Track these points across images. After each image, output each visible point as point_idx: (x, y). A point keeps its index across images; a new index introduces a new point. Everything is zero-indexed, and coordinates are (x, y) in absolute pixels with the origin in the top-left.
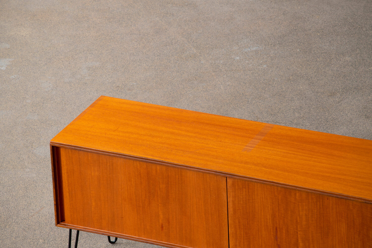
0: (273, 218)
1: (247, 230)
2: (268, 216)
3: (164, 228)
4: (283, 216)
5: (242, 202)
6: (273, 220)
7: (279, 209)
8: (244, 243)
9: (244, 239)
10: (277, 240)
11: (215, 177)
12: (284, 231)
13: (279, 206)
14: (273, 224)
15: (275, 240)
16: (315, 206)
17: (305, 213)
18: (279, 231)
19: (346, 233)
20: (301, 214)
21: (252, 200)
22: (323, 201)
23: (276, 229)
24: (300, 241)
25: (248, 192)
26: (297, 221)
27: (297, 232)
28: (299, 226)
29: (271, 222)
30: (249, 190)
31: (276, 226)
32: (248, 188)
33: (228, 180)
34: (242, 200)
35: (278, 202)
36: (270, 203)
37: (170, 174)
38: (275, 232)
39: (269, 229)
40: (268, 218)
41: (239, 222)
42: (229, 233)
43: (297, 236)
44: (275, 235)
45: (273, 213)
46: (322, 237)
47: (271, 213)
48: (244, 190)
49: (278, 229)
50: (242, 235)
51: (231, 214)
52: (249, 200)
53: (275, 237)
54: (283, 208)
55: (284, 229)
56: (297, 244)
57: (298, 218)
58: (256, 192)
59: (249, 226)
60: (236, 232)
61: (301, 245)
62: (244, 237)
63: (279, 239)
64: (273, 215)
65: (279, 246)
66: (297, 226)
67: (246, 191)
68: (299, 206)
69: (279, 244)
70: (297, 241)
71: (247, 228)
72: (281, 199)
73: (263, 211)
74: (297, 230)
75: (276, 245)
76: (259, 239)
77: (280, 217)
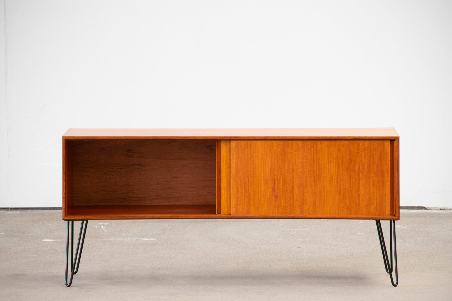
1: (248, 188)
2: (268, 170)
4: (281, 167)
5: (244, 162)
7: (277, 162)
8: (244, 201)
9: (244, 197)
10: (275, 192)
12: (281, 182)
13: (277, 159)
14: (272, 177)
15: (273, 192)
16: (310, 152)
17: (300, 160)
18: (276, 183)
19: (336, 171)
20: (297, 162)
21: (254, 158)
22: (316, 147)
23: (275, 181)
24: (295, 187)
25: (250, 151)
26: (293, 170)
27: (293, 180)
28: (294, 174)
29: (270, 176)
30: (250, 149)
31: (274, 178)
32: (250, 147)
34: (244, 160)
35: (277, 155)
36: (270, 157)
38: (273, 185)
39: (268, 182)
40: (268, 173)
41: (241, 182)
43: (293, 183)
44: (273, 186)
45: (272, 166)
46: (315, 180)
49: (276, 181)
50: (243, 193)
52: (250, 158)
53: (273, 188)
54: (281, 160)
55: (281, 179)
56: (292, 191)
57: (294, 167)
58: (257, 150)
59: (249, 183)
60: (238, 192)
61: (296, 191)
62: (244, 195)
63: (276, 190)
64: (272, 168)
65: (276, 197)
66: (293, 174)
67: (248, 151)
68: (296, 155)
69: (276, 194)
70: (293, 189)
71: (248, 185)
72: (280, 152)
73: (263, 166)
74: (293, 177)
75: (273, 196)
76: (258, 193)
77: (278, 169)
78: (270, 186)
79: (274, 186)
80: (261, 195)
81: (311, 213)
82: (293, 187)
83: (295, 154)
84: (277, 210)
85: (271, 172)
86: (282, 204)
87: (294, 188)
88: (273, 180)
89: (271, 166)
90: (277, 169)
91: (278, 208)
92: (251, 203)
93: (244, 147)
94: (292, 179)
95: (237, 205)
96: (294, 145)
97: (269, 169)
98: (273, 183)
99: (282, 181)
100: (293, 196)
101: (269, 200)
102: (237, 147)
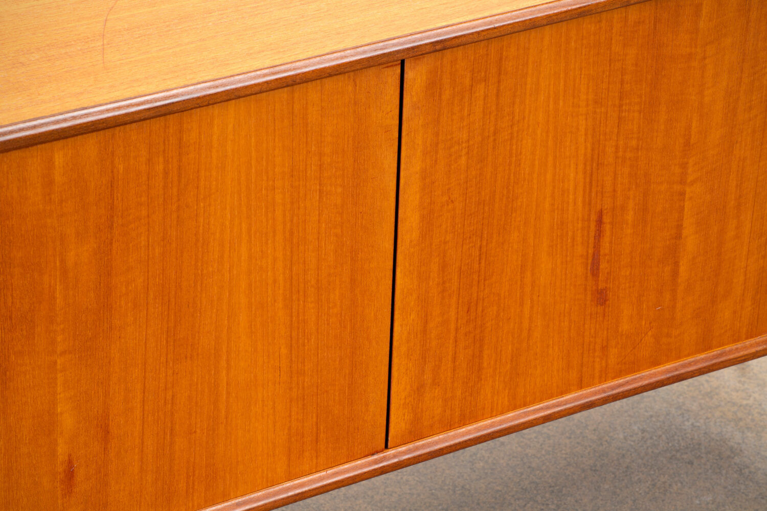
0: (591, 175)
1: (475, 288)
2: (572, 176)
3: (80, 474)
4: (634, 142)
5: (463, 160)
6: (591, 183)
7: (619, 118)
8: (455, 359)
9: (456, 341)
10: (596, 274)
11: (350, 88)
12: (630, 216)
13: (621, 106)
14: (590, 204)
15: (586, 277)
17: (725, 83)
18: (607, 227)
20: (707, 99)
21: (512, 126)
23: (600, 222)
25: (498, 93)
26: (688, 143)
27: (682, 194)
28: (692, 160)
29: (580, 200)
30: (499, 82)
31: (599, 207)
32: (500, 74)
33: (409, 75)
34: (464, 152)
35: (622, 82)
36: (587, 105)
37: (121, 167)
38: (592, 240)
39: (570, 234)
40: (571, 188)
41: (444, 267)
42: (395, 344)
43: (682, 209)
44: (591, 251)
45: (593, 150)
47: (585, 155)
48: (480, 90)
49: (607, 219)
50: (452, 326)
51: (411, 241)
52: (495, 133)
53: (590, 261)
54: (637, 108)
55: (631, 204)
56: (673, 253)
57: (694, 124)
58: (529, 80)
59: (483, 264)
60: (426, 322)
61: (691, 241)
62: (457, 330)
63: (603, 265)
64: (592, 159)
65: (601, 298)
66: (684, 166)
67: (486, 97)
68: (707, 61)
69: (602, 285)
70: (678, 236)
71: (475, 277)
72: (636, 65)
73: (550, 159)
74: (682, 182)
75: (589, 297)
76: (522, 305)
77: (620, 154)
78: (580, 250)
79: (597, 247)
80: (532, 307)
81: (745, 329)
82: (679, 227)
83: (704, 58)
84: (598, 360)
85: (588, 180)
86: (625, 327)
87: (685, 232)
88: (594, 217)
89: (589, 150)
90: (617, 157)
91: (604, 348)
92: (485, 365)
93: (467, 81)
94: (677, 187)
95: (419, 390)
96: (704, 12)
97: (581, 167)
98: (592, 234)
99: (631, 213)
100: (675, 273)
101: (566, 323)
102: (433, 86)
